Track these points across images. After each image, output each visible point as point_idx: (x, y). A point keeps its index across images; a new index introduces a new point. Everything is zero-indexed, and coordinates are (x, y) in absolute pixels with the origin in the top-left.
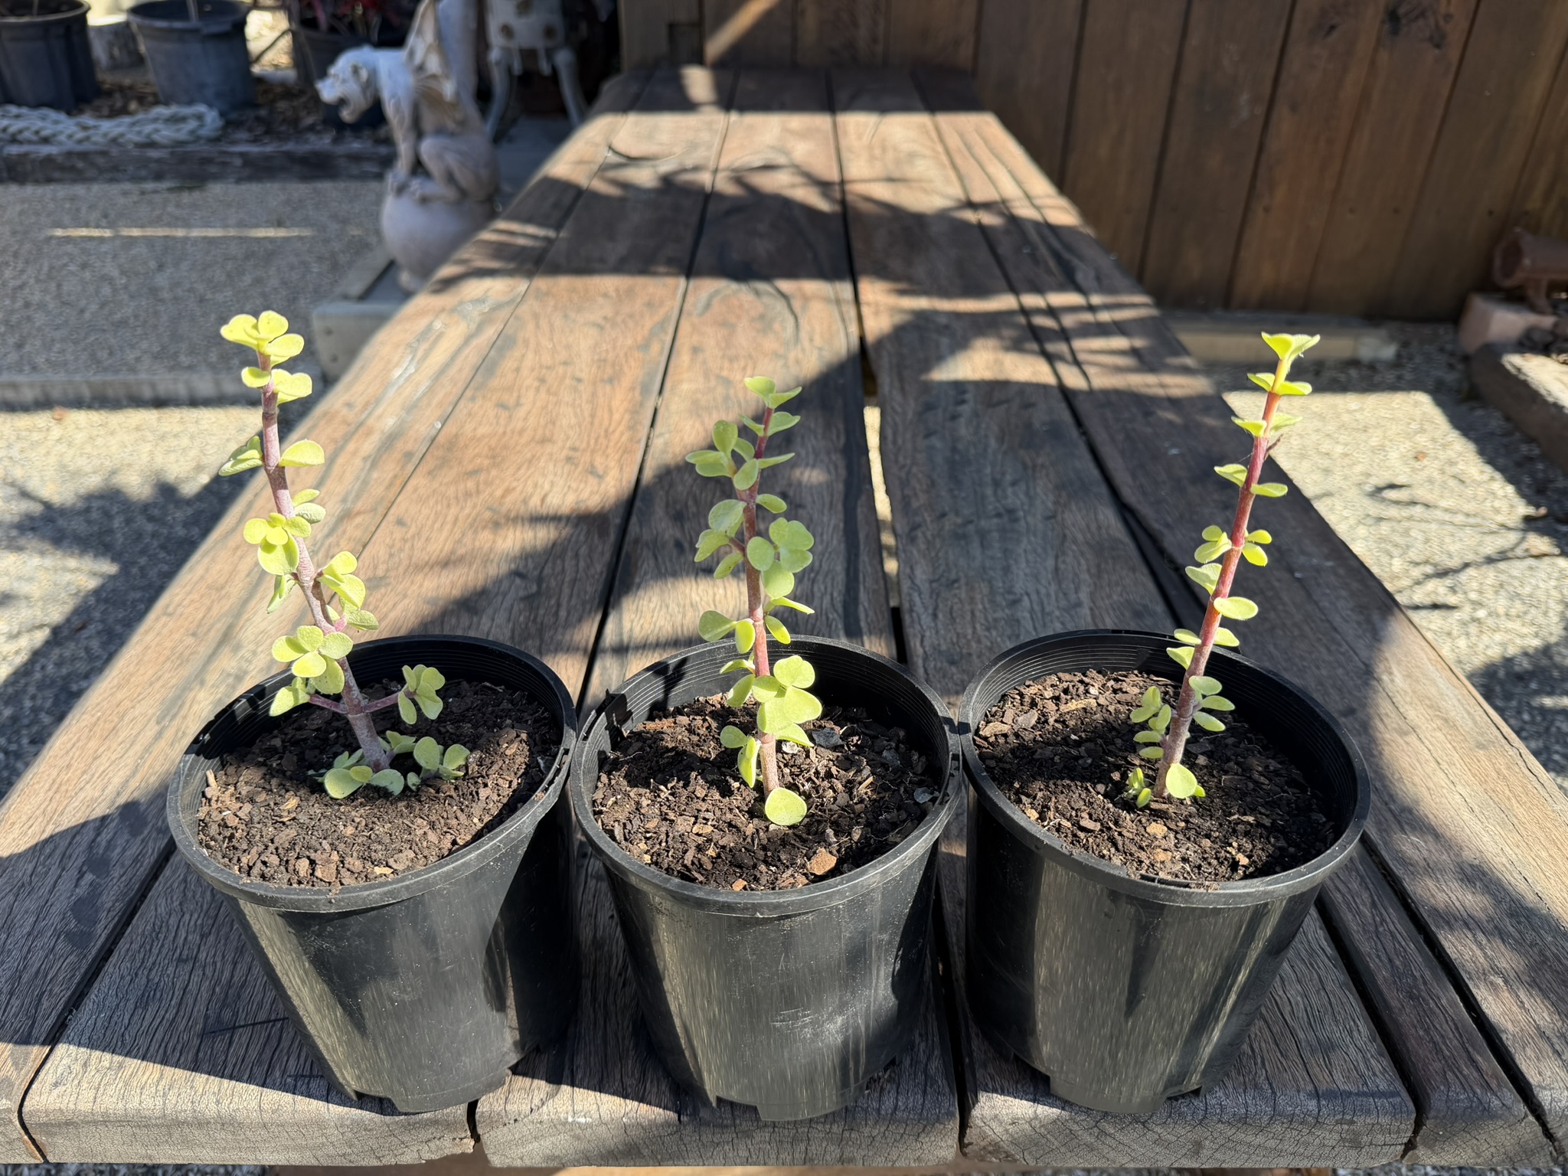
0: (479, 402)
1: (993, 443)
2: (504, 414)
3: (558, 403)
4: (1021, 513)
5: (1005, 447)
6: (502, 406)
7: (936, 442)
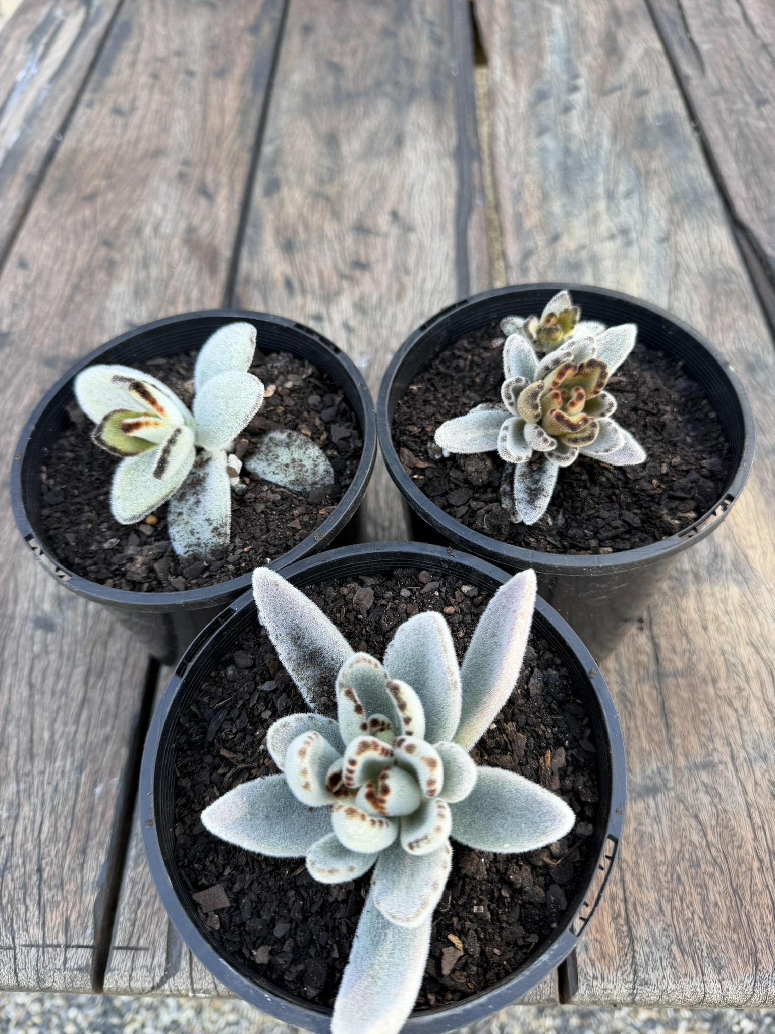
0: (97, 107)
1: (606, 142)
2: (120, 121)
3: (172, 105)
4: (634, 235)
5: (618, 147)
6: (117, 111)
7: (549, 142)
